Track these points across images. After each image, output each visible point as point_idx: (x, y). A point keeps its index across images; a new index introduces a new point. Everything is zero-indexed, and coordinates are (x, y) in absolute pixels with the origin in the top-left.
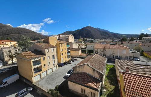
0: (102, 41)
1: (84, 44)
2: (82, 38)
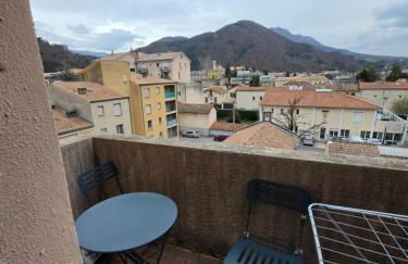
0: (291, 78)
1: (225, 88)
2: (220, 67)
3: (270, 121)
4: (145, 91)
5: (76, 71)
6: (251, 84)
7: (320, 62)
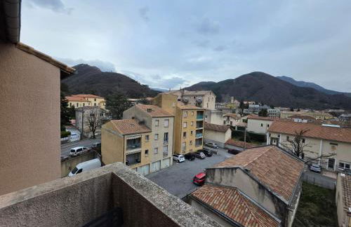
0: (295, 112)
1: (239, 115)
2: (236, 101)
3: (277, 145)
4: (184, 114)
5: (149, 99)
6: (260, 115)
7: (323, 101)
